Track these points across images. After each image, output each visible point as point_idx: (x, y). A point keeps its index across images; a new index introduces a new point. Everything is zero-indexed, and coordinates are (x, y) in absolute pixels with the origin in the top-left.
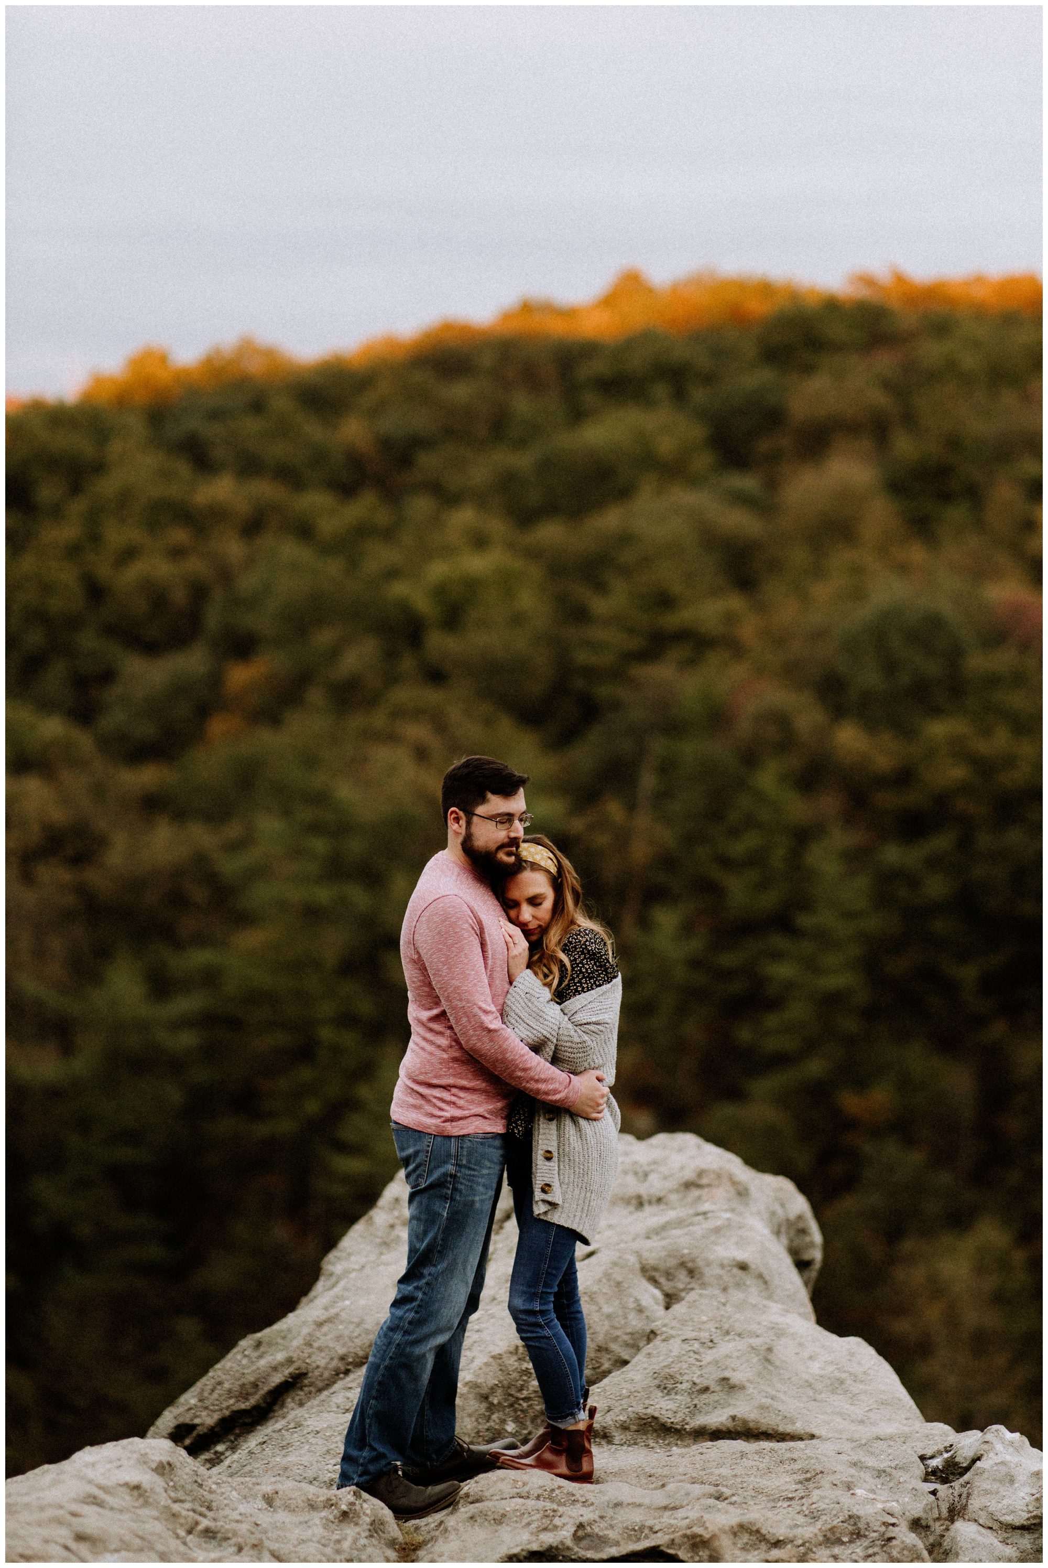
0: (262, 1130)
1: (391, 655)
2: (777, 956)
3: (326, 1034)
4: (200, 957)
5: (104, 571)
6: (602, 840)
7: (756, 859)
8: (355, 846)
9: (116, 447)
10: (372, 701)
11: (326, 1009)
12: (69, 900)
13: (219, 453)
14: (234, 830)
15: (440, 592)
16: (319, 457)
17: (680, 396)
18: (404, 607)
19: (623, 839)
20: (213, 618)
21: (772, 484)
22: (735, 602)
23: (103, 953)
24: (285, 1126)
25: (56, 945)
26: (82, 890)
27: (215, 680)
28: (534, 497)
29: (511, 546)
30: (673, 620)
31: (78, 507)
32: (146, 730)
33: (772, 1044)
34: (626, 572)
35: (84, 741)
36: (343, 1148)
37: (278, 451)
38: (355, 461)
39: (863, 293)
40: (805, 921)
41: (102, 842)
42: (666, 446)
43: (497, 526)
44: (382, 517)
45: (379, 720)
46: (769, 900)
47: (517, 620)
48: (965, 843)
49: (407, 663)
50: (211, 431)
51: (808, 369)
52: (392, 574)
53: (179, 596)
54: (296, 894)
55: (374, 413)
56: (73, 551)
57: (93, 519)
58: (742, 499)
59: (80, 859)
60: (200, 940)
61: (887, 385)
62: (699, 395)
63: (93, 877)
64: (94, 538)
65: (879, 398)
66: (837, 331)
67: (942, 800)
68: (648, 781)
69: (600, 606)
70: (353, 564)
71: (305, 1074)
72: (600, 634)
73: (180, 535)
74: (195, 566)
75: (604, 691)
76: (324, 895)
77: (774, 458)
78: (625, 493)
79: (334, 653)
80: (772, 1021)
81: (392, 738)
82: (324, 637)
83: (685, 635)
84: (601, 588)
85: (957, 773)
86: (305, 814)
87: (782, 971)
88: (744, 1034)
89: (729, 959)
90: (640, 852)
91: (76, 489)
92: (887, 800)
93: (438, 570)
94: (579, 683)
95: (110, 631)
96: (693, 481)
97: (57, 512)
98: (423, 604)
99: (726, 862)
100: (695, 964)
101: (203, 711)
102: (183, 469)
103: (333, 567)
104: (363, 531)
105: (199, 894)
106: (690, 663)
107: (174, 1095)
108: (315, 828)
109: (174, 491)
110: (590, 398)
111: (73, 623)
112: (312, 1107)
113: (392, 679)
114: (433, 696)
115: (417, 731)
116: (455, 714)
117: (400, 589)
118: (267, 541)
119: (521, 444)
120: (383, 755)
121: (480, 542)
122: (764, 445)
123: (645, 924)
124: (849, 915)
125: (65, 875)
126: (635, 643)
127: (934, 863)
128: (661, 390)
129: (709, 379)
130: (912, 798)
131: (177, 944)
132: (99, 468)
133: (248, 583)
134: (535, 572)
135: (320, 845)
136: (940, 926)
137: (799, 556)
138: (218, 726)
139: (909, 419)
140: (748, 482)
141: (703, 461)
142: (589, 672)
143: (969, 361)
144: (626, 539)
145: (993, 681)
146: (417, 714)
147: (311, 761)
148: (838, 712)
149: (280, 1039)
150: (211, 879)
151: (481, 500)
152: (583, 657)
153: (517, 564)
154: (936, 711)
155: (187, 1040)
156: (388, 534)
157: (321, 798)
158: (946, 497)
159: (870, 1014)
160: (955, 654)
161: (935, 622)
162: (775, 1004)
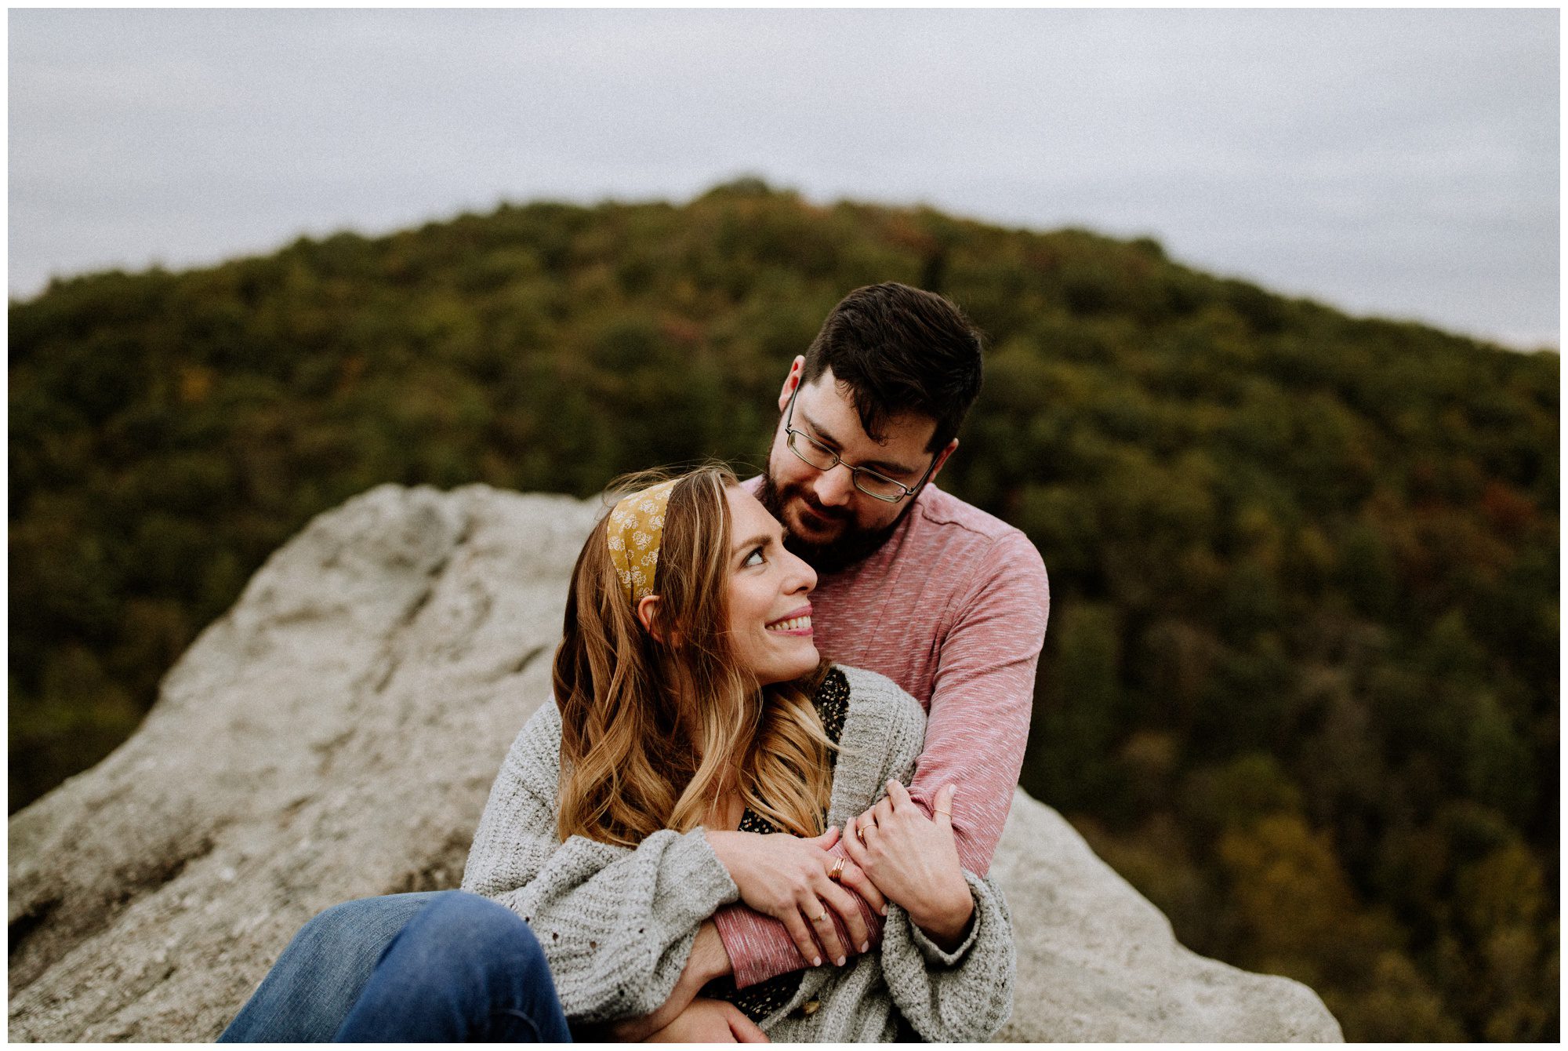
1: (413, 354)
18: (419, 333)
20: (338, 339)
27: (340, 367)
32: (314, 386)
101: (336, 380)
102: (323, 278)
109: (318, 288)
132: (284, 278)
134: (475, 320)
138: (343, 386)
148: (603, 369)
158: (641, 282)
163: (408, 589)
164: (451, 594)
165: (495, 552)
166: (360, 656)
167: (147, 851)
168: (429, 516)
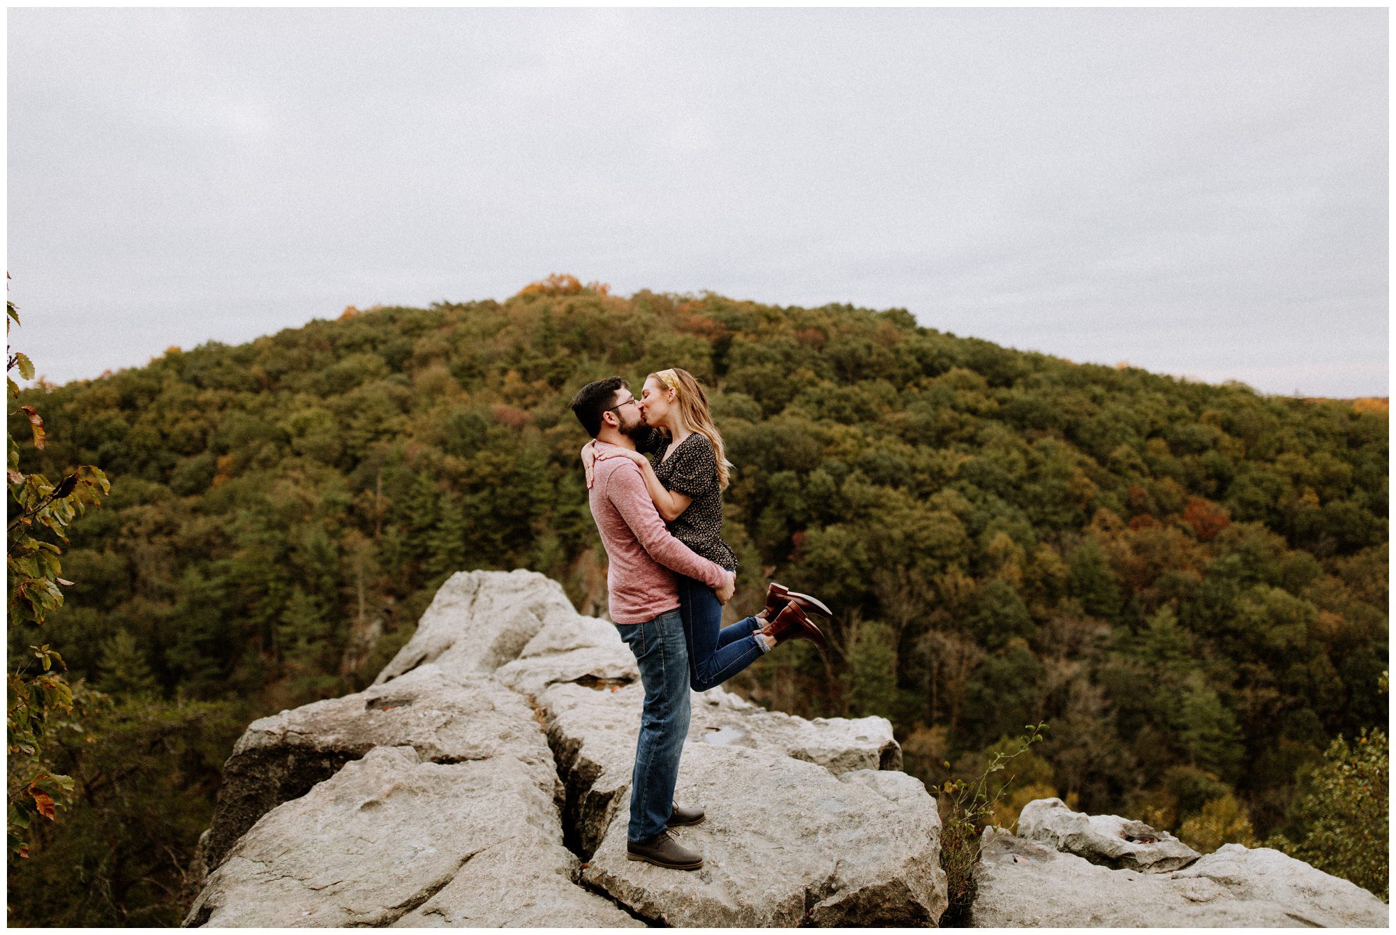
0: (252, 622)
1: (280, 448)
2: (431, 538)
3: (272, 585)
4: (221, 563)
5: (166, 428)
6: (366, 505)
7: (423, 506)
8: (276, 517)
9: (165, 384)
10: (275, 465)
11: (271, 576)
12: (168, 548)
13: (206, 382)
14: (228, 516)
15: (295, 424)
16: (244, 380)
17: (375, 348)
18: (283, 430)
19: (373, 505)
20: (211, 441)
21: (410, 377)
22: (403, 418)
23: (183, 566)
24: (260, 620)
25: (164, 564)
26: (172, 544)
27: (215, 463)
28: (326, 388)
29: (321, 406)
30: (382, 427)
31: (153, 405)
32: (191, 484)
33: (434, 569)
34: (363, 411)
35: (167, 490)
36: (282, 624)
37: (229, 379)
38: (258, 381)
39: (434, 308)
40: (440, 525)
41: (179, 526)
42: (371, 367)
43: (314, 399)
44: (271, 399)
45: (279, 471)
46: (428, 519)
47: (326, 431)
48: (493, 492)
49: (287, 450)
50: (201, 374)
51: (420, 336)
52: (277, 419)
53: (197, 435)
54: (256, 536)
55: (264, 362)
56: (154, 422)
57: (160, 410)
58: (401, 382)
59: (169, 534)
60: (219, 557)
61: (448, 340)
62: (381, 347)
63: (175, 539)
64: (162, 417)
65: (445, 344)
66: (427, 322)
67: (483, 479)
68: (380, 483)
69: (355, 424)
70: (262, 418)
71: (266, 600)
72: (356, 433)
73: (195, 413)
74: (201, 422)
75: (360, 454)
76: (266, 536)
77: (411, 367)
78: (359, 384)
79: (260, 448)
80: (432, 561)
81: (283, 477)
82: (254, 444)
83: (386, 431)
84: (355, 417)
85: (488, 469)
86: (254, 508)
87: (435, 543)
88: (424, 567)
89: (415, 542)
90: (380, 507)
91: (152, 400)
92: (463, 480)
93: (294, 417)
94: (350, 452)
95: (172, 449)
96: (383, 378)
97: (146, 408)
98: (290, 429)
99: (410, 508)
100: (403, 544)
101: (211, 475)
102: (193, 388)
103: (256, 418)
104: (264, 405)
105: (219, 541)
106: (390, 441)
107: (217, 613)
108: (260, 513)
109: (191, 397)
110: (342, 352)
111: (157, 448)
112: (270, 611)
113: (282, 456)
114: (298, 461)
115: (296, 474)
116: (307, 465)
117: (281, 424)
118: (228, 412)
119: (319, 370)
120: (284, 483)
121: (309, 406)
122: (406, 363)
123: (384, 532)
124: (456, 522)
125: (165, 540)
126: (370, 436)
127: (483, 500)
128: (368, 347)
129: (384, 342)
130: (474, 479)
131: (211, 560)
132: (160, 391)
133: (222, 428)
134: (330, 413)
135: (263, 518)
136: (487, 522)
137: (424, 400)
138: (217, 480)
139: (456, 351)
140: (402, 376)
141: (385, 370)
142: (353, 447)
143: (474, 330)
144: (362, 400)
145: (496, 437)
146: (294, 468)
147: (256, 488)
148: (446, 451)
149: (256, 588)
150: (222, 534)
151: (307, 392)
152: (351, 442)
153: (322, 411)
154: (479, 449)
155: (220, 593)
156: (274, 405)
157: (262, 502)
158: (473, 376)
159: (466, 554)
160: (484, 429)
161: (476, 418)
162: (434, 555)
163: (471, 597)
164: (482, 597)
165: (491, 587)
166: (466, 613)
167: (444, 644)
168: (470, 579)
